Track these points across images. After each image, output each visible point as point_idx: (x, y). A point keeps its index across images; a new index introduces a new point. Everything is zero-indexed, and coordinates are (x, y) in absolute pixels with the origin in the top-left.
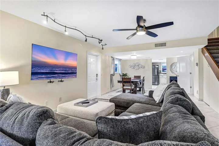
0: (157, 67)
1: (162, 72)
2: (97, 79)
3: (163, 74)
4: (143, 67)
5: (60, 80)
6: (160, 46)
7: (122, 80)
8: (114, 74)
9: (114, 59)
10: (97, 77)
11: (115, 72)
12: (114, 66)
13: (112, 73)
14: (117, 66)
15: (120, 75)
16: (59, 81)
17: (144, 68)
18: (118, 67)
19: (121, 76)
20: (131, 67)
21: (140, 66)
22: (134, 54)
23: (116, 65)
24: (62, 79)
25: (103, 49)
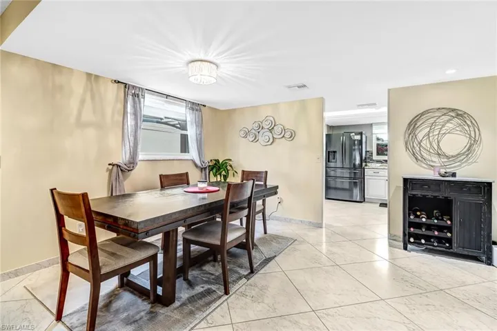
0: (358, 137)
1: (375, 157)
3: (378, 165)
4: (287, 135)
17: (292, 136)
19: (202, 169)
20: (245, 136)
21: (278, 130)
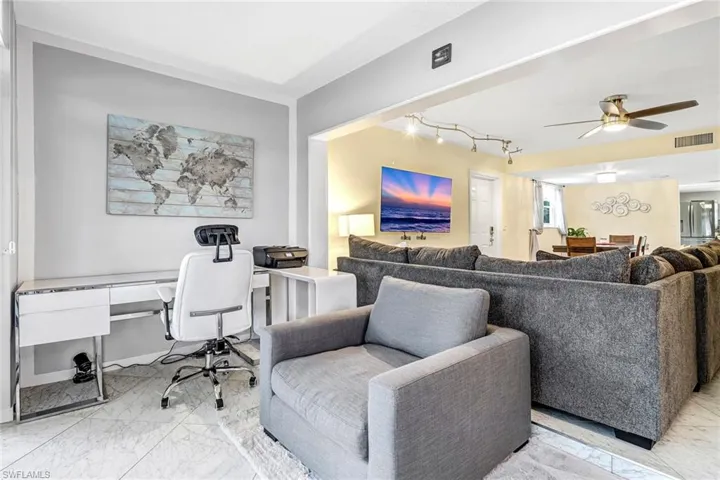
2: (492, 240)
4: (644, 208)
5: (420, 234)
6: (691, 145)
7: (565, 244)
8: (541, 229)
9: (540, 187)
10: (492, 234)
11: (545, 225)
12: (541, 205)
13: (534, 225)
14: (550, 207)
15: (560, 231)
16: (418, 238)
17: (649, 210)
18: (554, 210)
19: (562, 235)
20: (598, 209)
21: (632, 205)
22: (604, 168)
23: (546, 203)
24: (425, 234)
25: (510, 162)
